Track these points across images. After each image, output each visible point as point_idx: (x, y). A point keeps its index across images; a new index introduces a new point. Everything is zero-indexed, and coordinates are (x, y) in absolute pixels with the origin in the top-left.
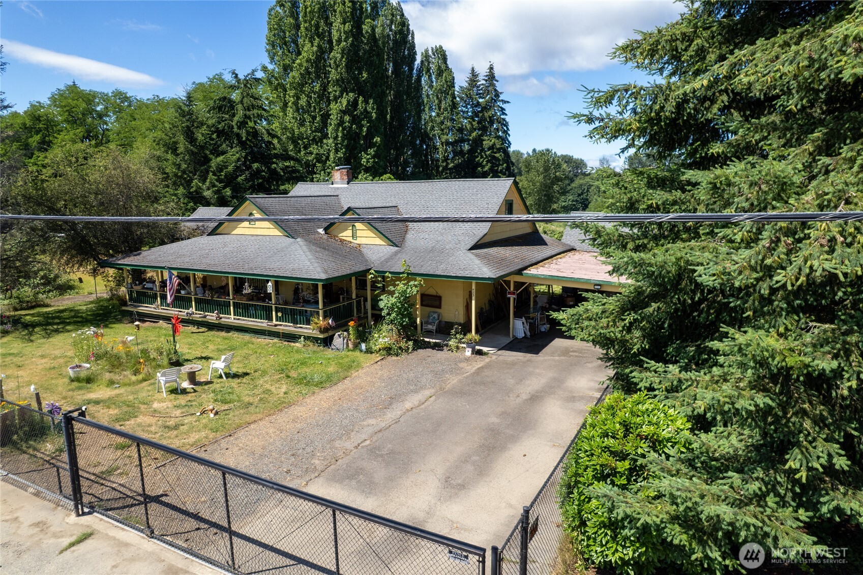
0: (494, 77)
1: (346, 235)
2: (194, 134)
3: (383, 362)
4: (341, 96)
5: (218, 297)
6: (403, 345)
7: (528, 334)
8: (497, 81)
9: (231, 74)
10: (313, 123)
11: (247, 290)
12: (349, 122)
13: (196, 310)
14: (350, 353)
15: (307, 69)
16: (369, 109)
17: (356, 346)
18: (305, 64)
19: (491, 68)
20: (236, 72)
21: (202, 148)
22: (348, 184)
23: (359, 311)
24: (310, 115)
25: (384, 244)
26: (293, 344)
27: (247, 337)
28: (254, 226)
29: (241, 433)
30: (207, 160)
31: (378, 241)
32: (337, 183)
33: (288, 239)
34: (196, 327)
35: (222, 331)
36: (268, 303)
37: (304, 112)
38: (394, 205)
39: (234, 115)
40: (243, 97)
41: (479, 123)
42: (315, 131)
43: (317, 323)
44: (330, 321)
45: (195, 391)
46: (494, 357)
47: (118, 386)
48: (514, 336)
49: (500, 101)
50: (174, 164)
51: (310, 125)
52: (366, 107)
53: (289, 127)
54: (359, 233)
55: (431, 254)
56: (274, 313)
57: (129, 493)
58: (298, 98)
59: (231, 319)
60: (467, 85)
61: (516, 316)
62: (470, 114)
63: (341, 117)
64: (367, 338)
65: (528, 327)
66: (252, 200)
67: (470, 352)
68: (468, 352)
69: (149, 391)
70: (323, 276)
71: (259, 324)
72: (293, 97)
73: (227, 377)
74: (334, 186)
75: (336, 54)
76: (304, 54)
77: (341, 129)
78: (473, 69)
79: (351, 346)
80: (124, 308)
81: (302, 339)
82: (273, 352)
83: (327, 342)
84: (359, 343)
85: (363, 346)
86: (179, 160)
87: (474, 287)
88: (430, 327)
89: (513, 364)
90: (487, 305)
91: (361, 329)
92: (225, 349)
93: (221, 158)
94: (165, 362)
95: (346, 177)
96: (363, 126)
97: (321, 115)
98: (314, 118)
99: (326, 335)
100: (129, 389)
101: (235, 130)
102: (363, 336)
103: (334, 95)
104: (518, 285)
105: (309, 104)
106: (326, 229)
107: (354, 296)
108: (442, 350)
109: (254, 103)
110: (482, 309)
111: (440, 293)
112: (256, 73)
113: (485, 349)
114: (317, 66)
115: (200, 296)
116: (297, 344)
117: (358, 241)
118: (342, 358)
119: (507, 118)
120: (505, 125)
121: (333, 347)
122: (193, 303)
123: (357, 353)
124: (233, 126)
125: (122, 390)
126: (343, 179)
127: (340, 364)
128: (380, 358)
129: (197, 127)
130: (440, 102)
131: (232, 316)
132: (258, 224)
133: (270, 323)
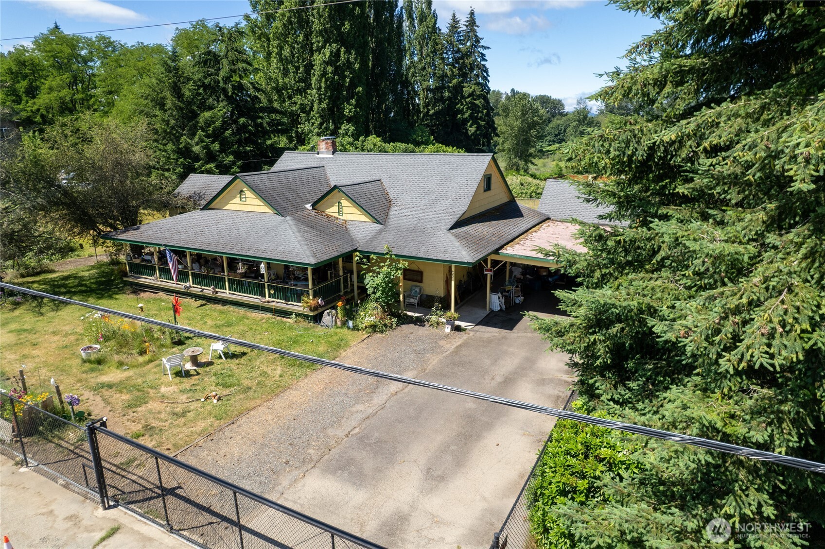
1: (333, 211)
2: (181, 89)
3: (369, 340)
4: (324, 47)
5: (214, 273)
6: (387, 322)
7: (504, 307)
8: (478, 26)
9: (215, 27)
10: (297, 73)
11: (241, 269)
12: (331, 73)
13: (193, 284)
14: (339, 330)
15: (289, 19)
16: (352, 60)
17: (344, 323)
18: (288, 14)
19: (472, 14)
20: (220, 25)
21: (189, 103)
22: (333, 154)
23: (346, 287)
24: (294, 66)
25: (368, 220)
26: (285, 320)
27: (242, 311)
28: (245, 203)
29: (242, 420)
30: (195, 115)
31: (363, 218)
32: (322, 153)
33: (278, 216)
34: (194, 299)
35: (219, 304)
36: (261, 281)
37: (288, 62)
38: (378, 178)
39: (219, 69)
40: (228, 51)
41: (459, 69)
42: (299, 82)
43: (307, 303)
44: (319, 301)
45: (198, 374)
46: (472, 333)
47: (127, 367)
48: (490, 309)
50: (163, 120)
51: (294, 76)
52: (348, 58)
53: (274, 77)
54: (345, 210)
55: (413, 234)
56: (267, 290)
57: (147, 485)
58: (282, 49)
59: (226, 293)
60: (448, 31)
61: (494, 290)
62: (450, 60)
63: (324, 68)
64: (354, 316)
65: (503, 301)
66: (243, 178)
67: (450, 329)
68: (448, 329)
69: (156, 373)
70: (313, 261)
71: (253, 300)
72: (277, 47)
73: (226, 358)
74: (320, 156)
76: (286, 3)
77: (324, 80)
79: (339, 323)
80: (125, 279)
81: (294, 315)
82: (267, 329)
83: (317, 319)
84: (347, 321)
85: (351, 323)
86: (167, 115)
87: (453, 269)
88: (412, 300)
89: (489, 341)
90: (465, 277)
91: (348, 307)
92: (223, 325)
93: (209, 113)
94: (168, 342)
95: (331, 148)
96: (346, 77)
97: (305, 66)
98: (298, 68)
99: (316, 313)
100: (137, 371)
101: (221, 84)
102: (350, 314)
103: (317, 46)
104: (495, 263)
105: (293, 55)
106: (313, 206)
107: (341, 273)
108: (423, 326)
109: (239, 57)
110: (460, 281)
111: (422, 268)
112: (239, 26)
113: (463, 324)
114: (299, 16)
115: (196, 271)
116: (288, 320)
117: (344, 217)
118: (331, 336)
119: (488, 64)
120: (485, 71)
122: (190, 277)
123: (345, 330)
124: (219, 80)
125: (130, 373)
126: (328, 149)
127: (330, 342)
128: (366, 336)
129: (184, 82)
130: (422, 47)
131: (227, 291)
132: (249, 201)
133: (263, 299)
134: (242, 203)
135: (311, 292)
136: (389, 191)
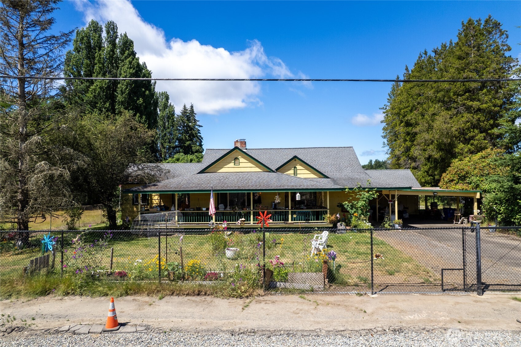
0: (194, 112)
1: (290, 173)
5: (240, 210)
22: (246, 149)
25: (317, 177)
28: (238, 166)
31: (312, 176)
36: (285, 209)
41: (189, 137)
43: (329, 218)
44: (338, 216)
49: (197, 125)
56: (290, 216)
59: (251, 223)
62: (183, 131)
71: (279, 224)
76: (97, 84)
78: (185, 106)
83: (334, 229)
99: (333, 225)
106: (277, 170)
117: (298, 176)
119: (201, 136)
120: (200, 139)
121: (338, 232)
122: (214, 216)
126: (242, 146)
130: (165, 123)
132: (241, 165)
133: (287, 222)
134: (236, 166)
135: (329, 211)
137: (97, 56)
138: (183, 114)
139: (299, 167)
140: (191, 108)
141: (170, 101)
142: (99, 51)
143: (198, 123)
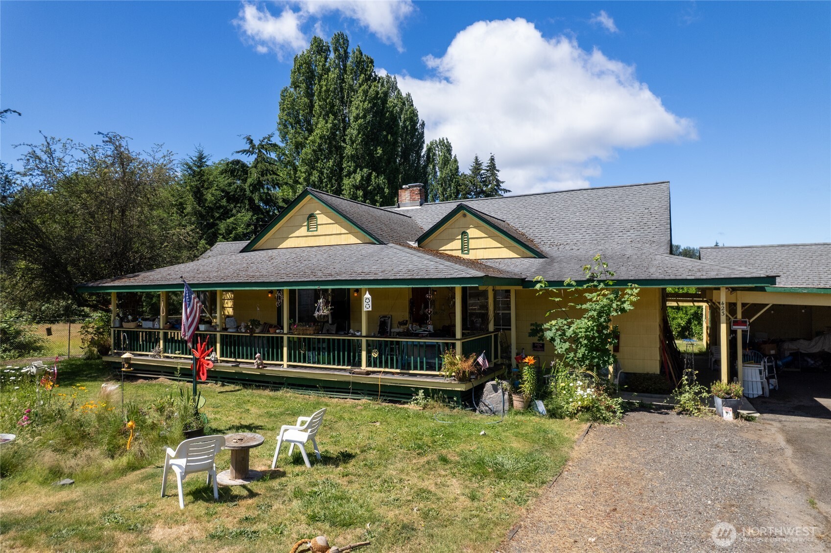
0: (495, 167)
2: (203, 194)
3: (595, 433)
4: (355, 172)
5: (261, 332)
7: (767, 391)
8: (498, 171)
9: (245, 140)
11: (321, 311)
13: (222, 355)
14: (519, 418)
15: (320, 145)
17: (529, 406)
18: (318, 141)
19: (492, 159)
20: (251, 138)
21: (211, 210)
22: (421, 205)
25: (515, 256)
26: (399, 405)
28: (315, 233)
31: (506, 253)
32: (406, 205)
33: (371, 246)
34: (220, 383)
35: (265, 388)
36: (354, 335)
39: (247, 179)
40: (258, 162)
43: (454, 364)
44: (480, 360)
47: (68, 481)
49: (501, 190)
54: (473, 244)
56: (364, 354)
58: (310, 174)
59: (282, 366)
60: (471, 173)
64: (548, 391)
67: (732, 415)
69: (141, 493)
71: (336, 373)
72: (305, 172)
73: (312, 463)
74: (401, 209)
75: (352, 131)
76: (317, 131)
78: (477, 159)
79: (517, 405)
80: (105, 359)
81: (421, 392)
82: (373, 418)
83: (471, 398)
84: (534, 401)
85: (541, 406)
92: (282, 414)
93: (232, 219)
94: (177, 430)
95: (418, 197)
99: (469, 386)
100: (94, 488)
101: (248, 193)
103: (348, 171)
105: (321, 181)
106: (420, 241)
108: (666, 413)
109: (269, 167)
112: (271, 139)
114: (330, 143)
115: (231, 332)
116: (410, 405)
117: (472, 255)
121: (484, 408)
122: (218, 344)
123: (535, 418)
124: (245, 189)
126: (414, 200)
127: (524, 435)
129: (207, 188)
130: (445, 190)
131: (285, 362)
132: (321, 230)
133: (357, 370)
134: (310, 234)
135: (459, 345)
136: (524, 231)
137: (317, 90)
138: (473, 172)
139: (472, 232)
140: (491, 162)
141: (453, 153)
142: (319, 82)
143: (503, 186)
